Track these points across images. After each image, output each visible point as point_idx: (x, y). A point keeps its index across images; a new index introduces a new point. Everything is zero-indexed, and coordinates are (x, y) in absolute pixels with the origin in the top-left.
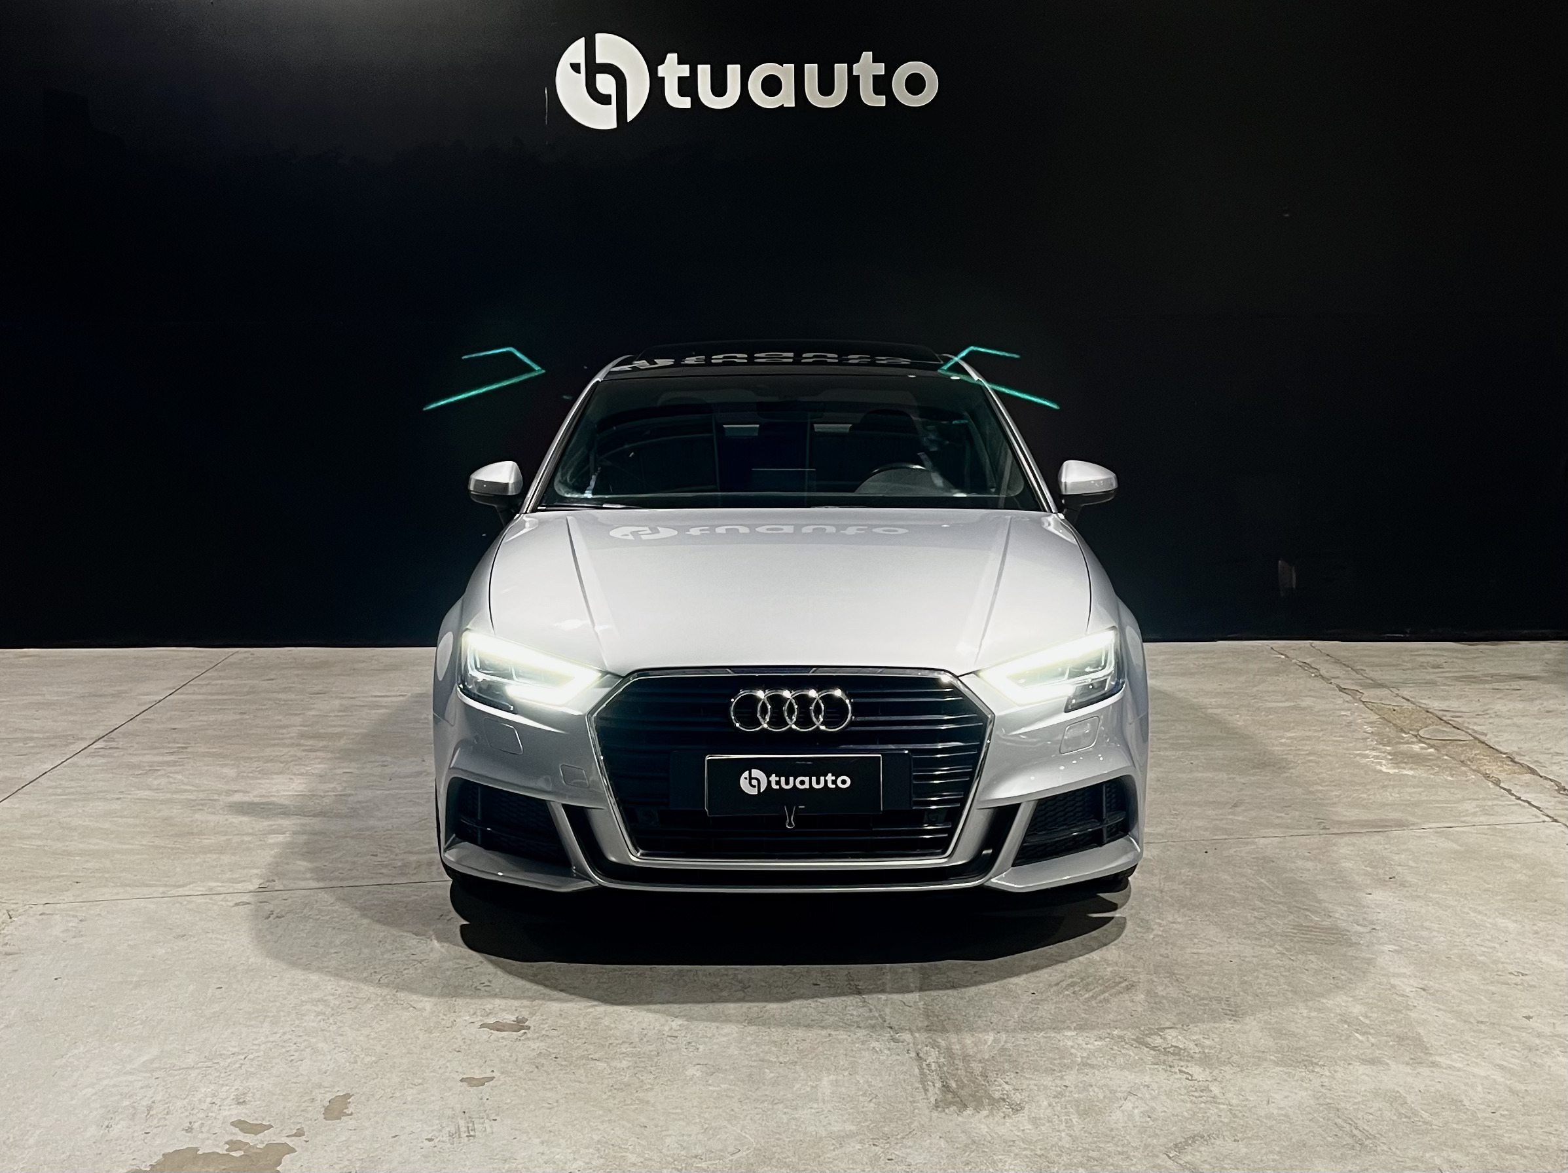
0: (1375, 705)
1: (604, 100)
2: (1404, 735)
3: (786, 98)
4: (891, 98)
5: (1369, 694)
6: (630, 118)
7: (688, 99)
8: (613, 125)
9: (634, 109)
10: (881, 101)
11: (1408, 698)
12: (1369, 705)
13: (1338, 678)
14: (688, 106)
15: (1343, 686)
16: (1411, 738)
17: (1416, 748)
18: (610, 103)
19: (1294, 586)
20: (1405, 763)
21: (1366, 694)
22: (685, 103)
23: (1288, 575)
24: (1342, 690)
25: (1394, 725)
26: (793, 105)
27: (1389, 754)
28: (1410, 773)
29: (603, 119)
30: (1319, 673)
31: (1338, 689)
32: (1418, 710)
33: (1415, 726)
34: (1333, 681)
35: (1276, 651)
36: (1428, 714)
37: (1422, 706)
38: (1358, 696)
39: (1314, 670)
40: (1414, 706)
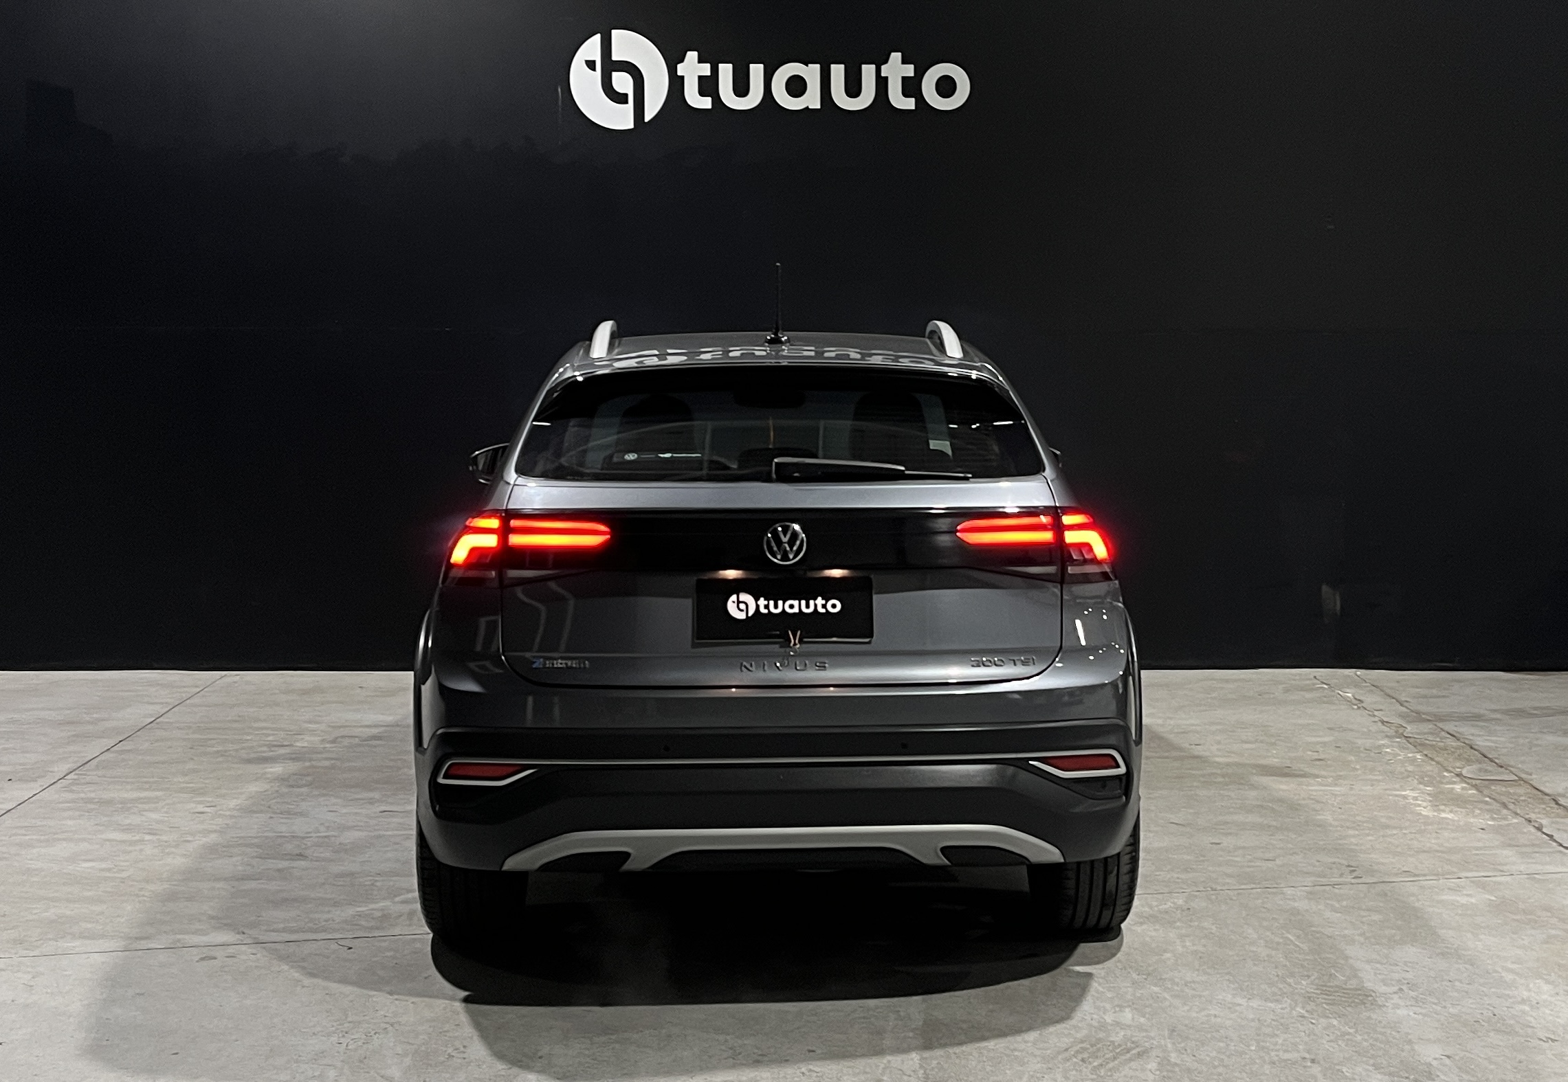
0: (1418, 740)
1: (622, 98)
2: (1446, 774)
3: (811, 100)
4: (921, 100)
5: (1410, 729)
6: (647, 120)
7: (709, 99)
8: (631, 126)
9: (652, 109)
10: (910, 104)
11: (1451, 732)
12: (1411, 740)
13: (1381, 710)
14: (709, 106)
15: (1385, 719)
16: (1453, 777)
17: (1458, 787)
18: (626, 102)
19: (1339, 613)
20: (1444, 805)
21: (1409, 728)
22: (706, 103)
23: (1332, 599)
24: (1383, 722)
25: (1438, 763)
26: (819, 107)
27: (1428, 794)
28: (1450, 816)
29: (619, 118)
30: (1363, 705)
31: (1380, 724)
32: (1463, 747)
33: (1458, 764)
34: (1376, 713)
35: (1318, 680)
36: (1472, 751)
37: (1467, 742)
38: (1401, 730)
39: (1358, 702)
40: (1459, 744)
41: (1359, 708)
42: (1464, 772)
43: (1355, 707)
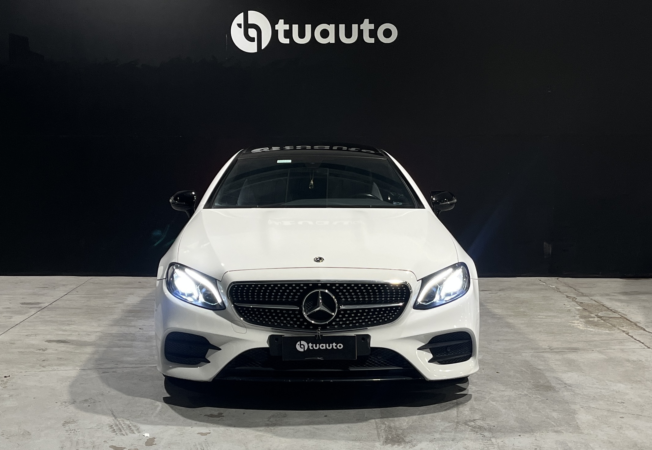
0: (581, 303)
2: (591, 315)
11: (595, 300)
12: (579, 303)
15: (568, 296)
16: (595, 316)
17: (596, 319)
19: (550, 253)
20: (590, 325)
21: (578, 298)
25: (588, 311)
27: (584, 322)
28: (591, 329)
30: (559, 290)
31: (566, 297)
32: (599, 306)
33: (597, 311)
34: (565, 293)
35: (541, 281)
36: (603, 307)
37: (601, 303)
38: (574, 299)
39: (557, 289)
40: (598, 304)
41: (557, 292)
42: (599, 314)
43: (556, 291)
